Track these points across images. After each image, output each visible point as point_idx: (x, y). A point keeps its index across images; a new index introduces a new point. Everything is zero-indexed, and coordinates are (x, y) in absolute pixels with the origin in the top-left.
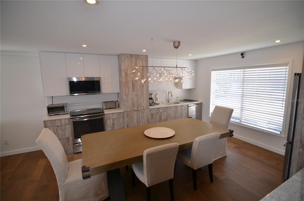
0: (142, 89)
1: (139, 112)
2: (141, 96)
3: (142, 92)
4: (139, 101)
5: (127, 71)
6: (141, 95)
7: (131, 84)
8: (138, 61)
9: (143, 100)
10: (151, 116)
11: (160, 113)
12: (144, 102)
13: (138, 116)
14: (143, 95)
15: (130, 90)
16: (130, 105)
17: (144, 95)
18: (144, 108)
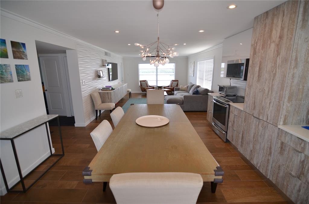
0: (273, 80)
1: (259, 122)
2: (268, 94)
3: (271, 85)
4: (264, 101)
5: (256, 46)
6: (269, 92)
7: (258, 68)
8: (275, 21)
9: (270, 103)
10: (279, 145)
11: (303, 155)
12: (271, 108)
13: (257, 129)
14: (272, 92)
15: (255, 78)
16: (251, 105)
17: (274, 93)
18: (267, 120)
